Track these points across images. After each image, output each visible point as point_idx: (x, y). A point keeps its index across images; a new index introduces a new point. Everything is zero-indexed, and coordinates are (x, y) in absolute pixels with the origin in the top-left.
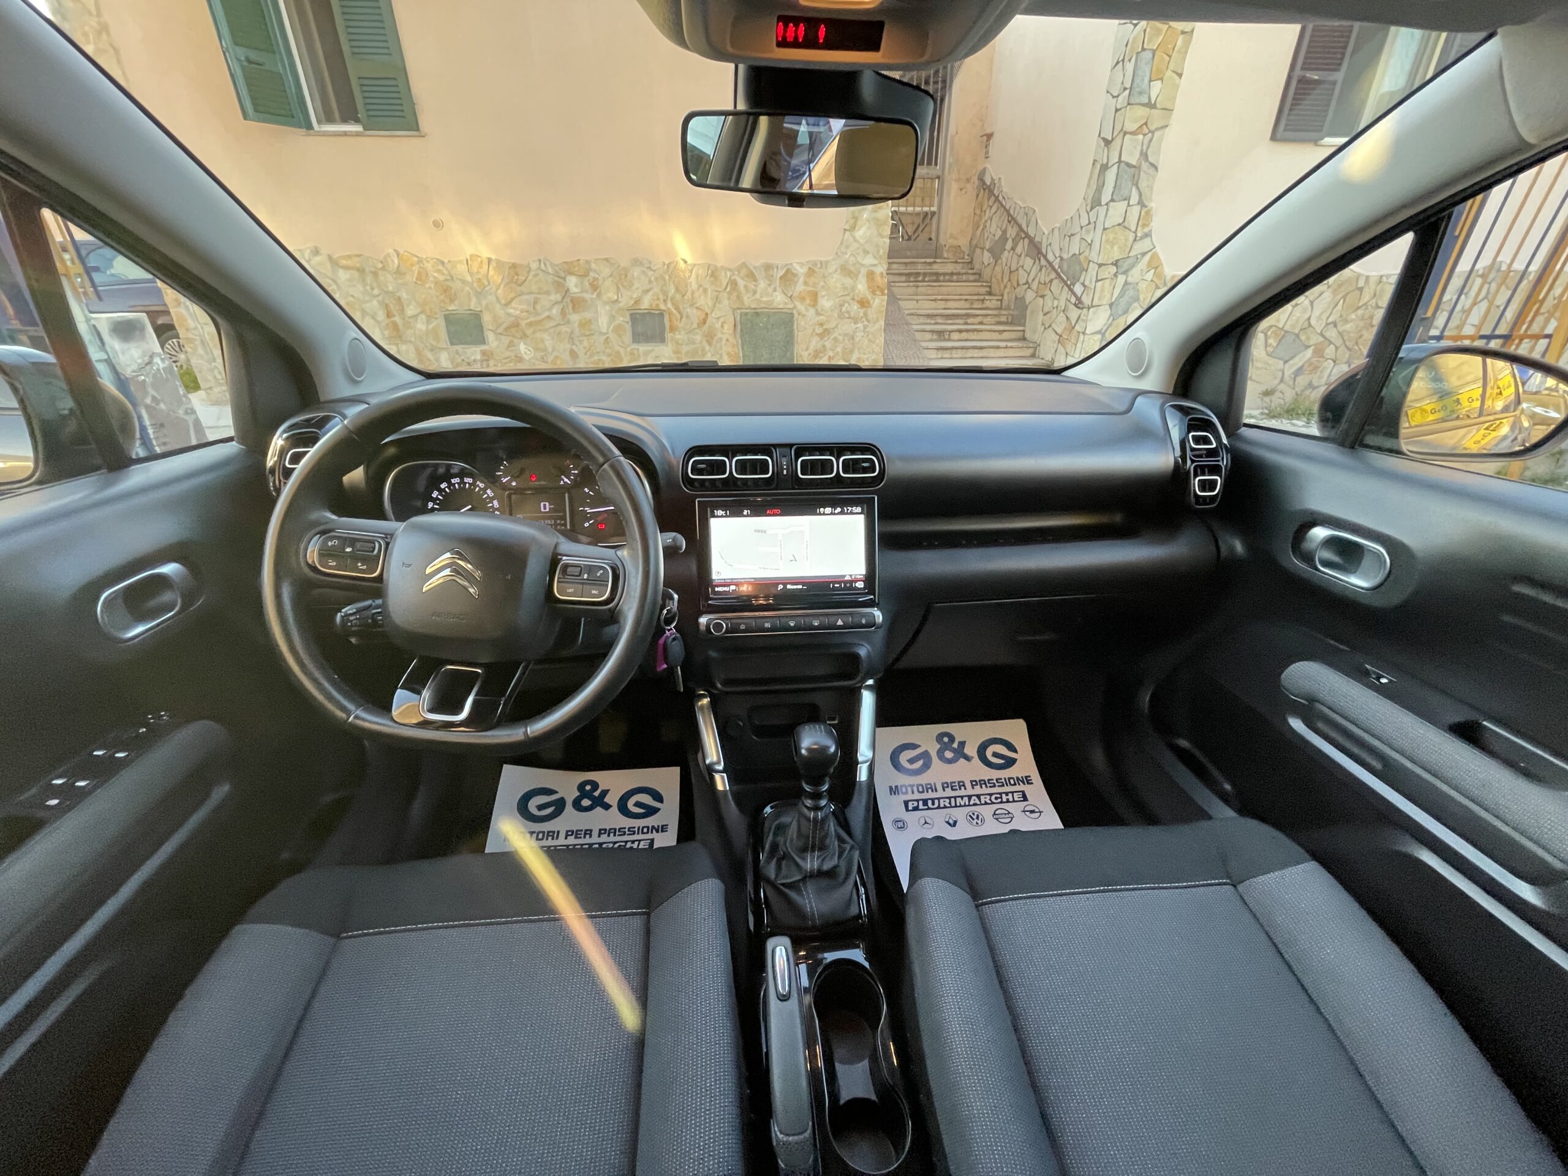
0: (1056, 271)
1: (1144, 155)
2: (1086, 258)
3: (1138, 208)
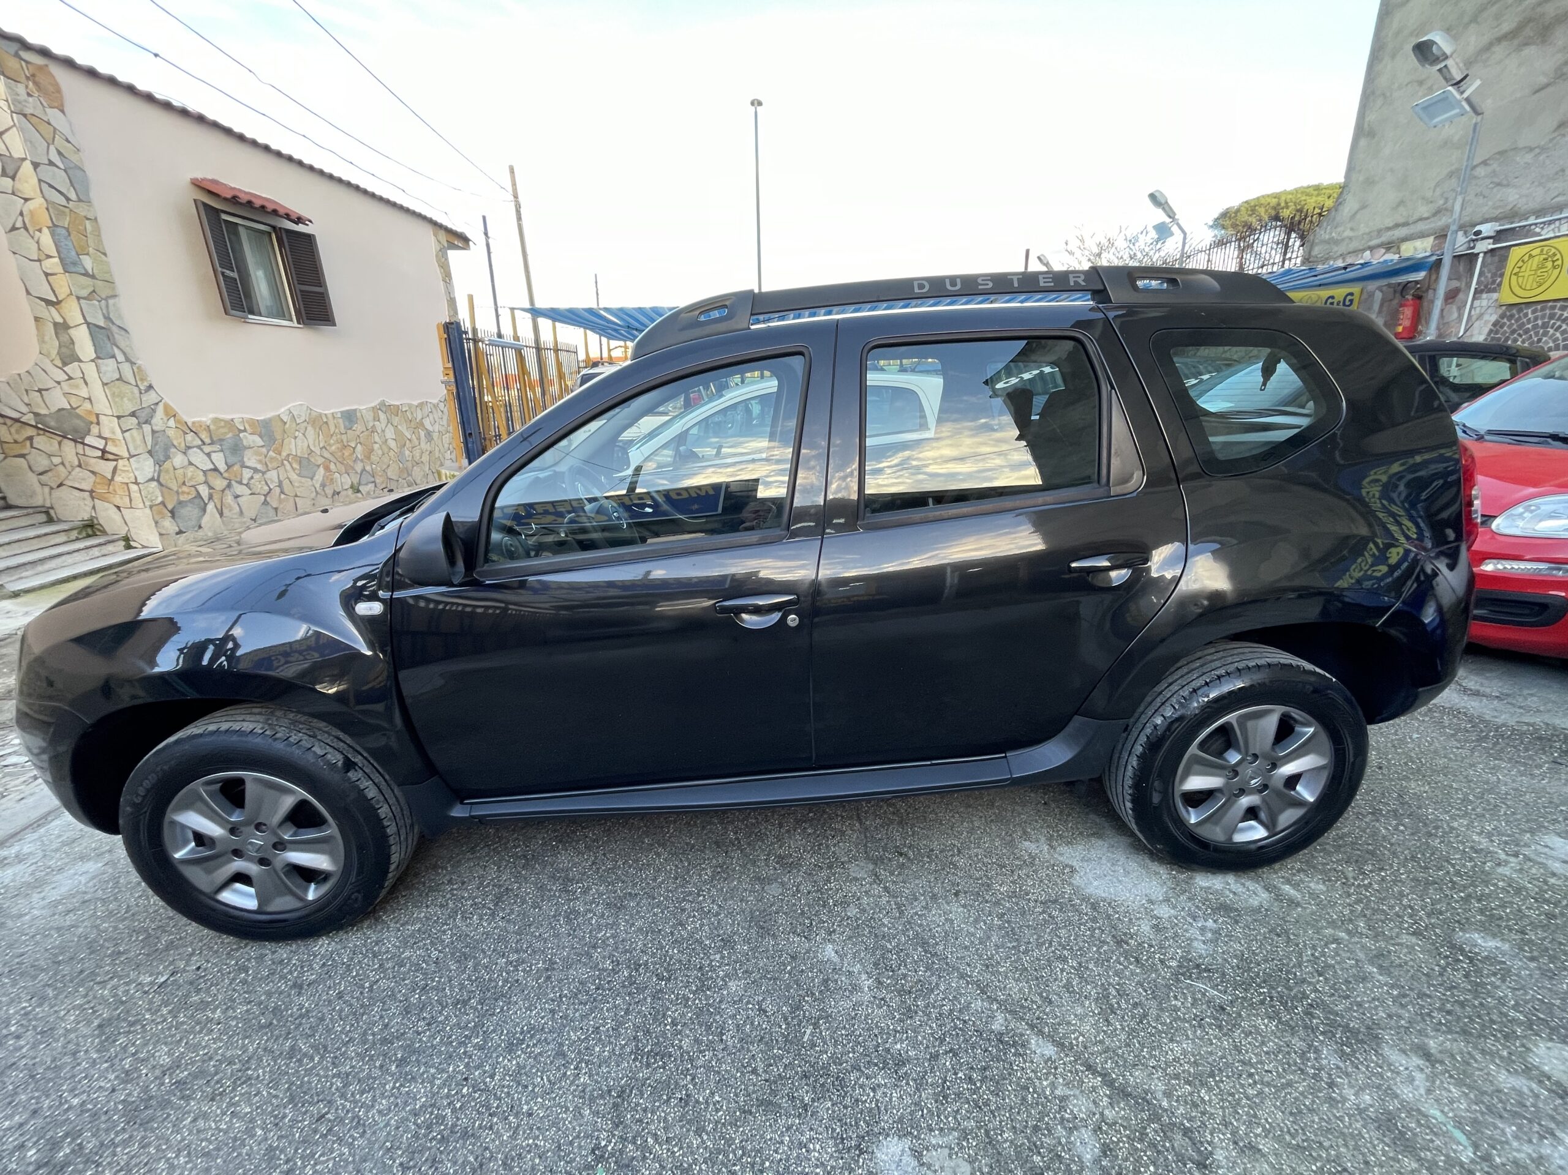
0: (36, 427)
1: (107, 318)
2: (90, 412)
3: (127, 365)
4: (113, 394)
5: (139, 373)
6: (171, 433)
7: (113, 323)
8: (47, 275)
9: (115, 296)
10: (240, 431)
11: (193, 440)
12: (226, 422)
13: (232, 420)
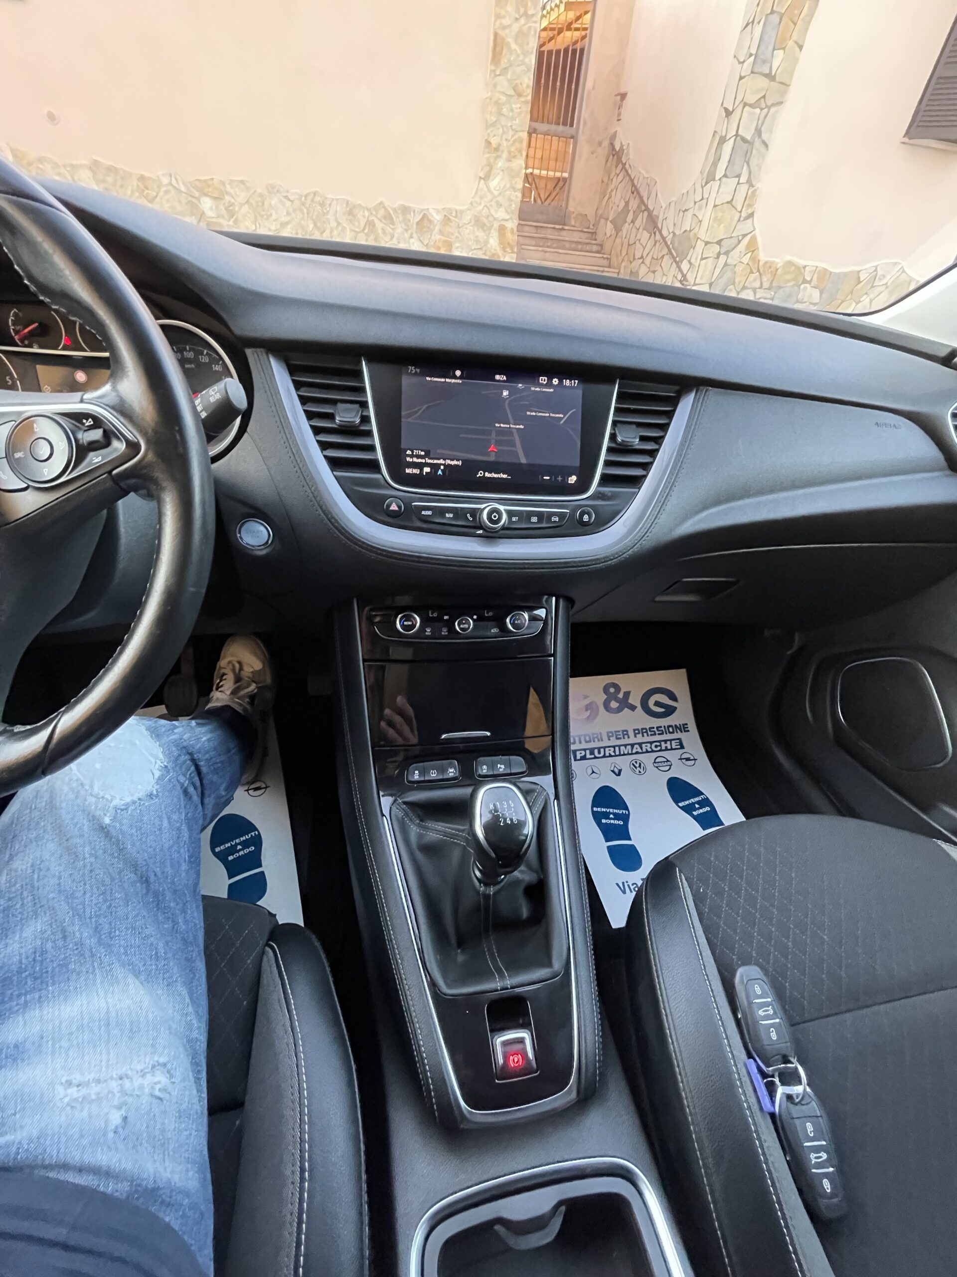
0: (668, 247)
1: (758, 132)
2: (696, 236)
3: (746, 187)
4: (716, 218)
5: (751, 199)
6: (739, 268)
7: (760, 135)
8: (741, 78)
9: (782, 103)
10: (805, 281)
11: (755, 280)
12: (797, 268)
13: (805, 267)
